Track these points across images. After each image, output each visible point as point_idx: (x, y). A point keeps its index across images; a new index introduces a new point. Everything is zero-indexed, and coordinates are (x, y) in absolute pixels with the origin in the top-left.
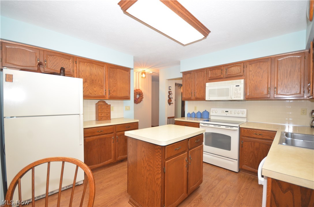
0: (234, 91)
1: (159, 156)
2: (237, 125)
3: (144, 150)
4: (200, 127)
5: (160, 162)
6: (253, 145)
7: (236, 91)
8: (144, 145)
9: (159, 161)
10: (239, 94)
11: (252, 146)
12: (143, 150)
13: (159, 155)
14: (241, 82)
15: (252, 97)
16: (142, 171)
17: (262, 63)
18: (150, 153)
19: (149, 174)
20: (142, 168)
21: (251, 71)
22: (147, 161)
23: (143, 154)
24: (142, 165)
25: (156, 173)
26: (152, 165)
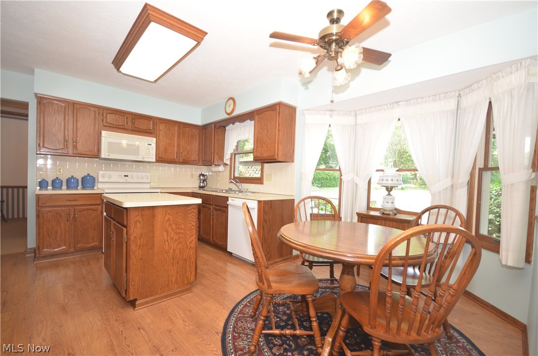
0: (146, 150)
1: (193, 217)
3: (169, 219)
7: (148, 151)
8: (169, 212)
9: (193, 222)
10: (151, 155)
12: (167, 218)
13: (193, 215)
14: (153, 141)
15: (162, 159)
16: (164, 247)
17: (171, 126)
18: (180, 218)
19: (177, 244)
20: (165, 243)
21: (161, 131)
22: (173, 230)
23: (168, 223)
24: (166, 238)
25: (188, 237)
26: (182, 231)
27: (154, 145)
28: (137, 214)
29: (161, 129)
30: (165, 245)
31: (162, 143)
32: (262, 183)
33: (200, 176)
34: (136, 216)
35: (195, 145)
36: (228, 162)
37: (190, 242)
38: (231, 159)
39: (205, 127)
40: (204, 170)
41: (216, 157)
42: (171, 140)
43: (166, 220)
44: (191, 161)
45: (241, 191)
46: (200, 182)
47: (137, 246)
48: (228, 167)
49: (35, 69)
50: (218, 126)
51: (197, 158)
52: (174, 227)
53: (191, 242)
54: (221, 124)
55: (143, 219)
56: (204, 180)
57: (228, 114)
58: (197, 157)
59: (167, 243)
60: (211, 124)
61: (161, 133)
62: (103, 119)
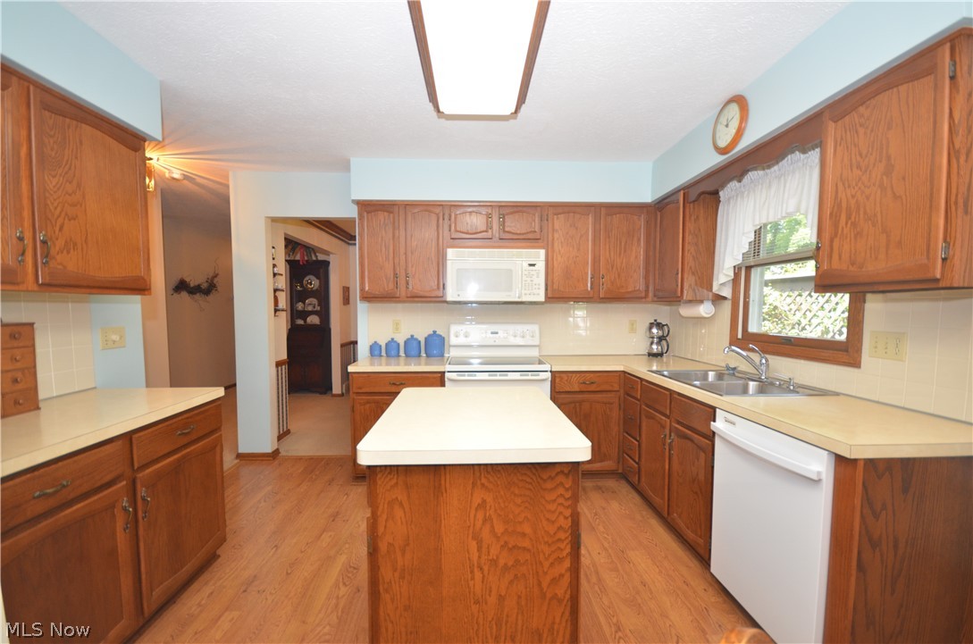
0: (524, 278)
1: (561, 500)
2: (547, 367)
3: (484, 501)
4: (447, 383)
5: (566, 518)
6: (578, 410)
7: (529, 279)
8: (483, 481)
9: (561, 518)
10: (537, 287)
11: (576, 412)
12: (477, 500)
14: (540, 255)
15: (560, 294)
16: (471, 583)
17: (578, 216)
18: (519, 501)
19: (511, 582)
20: (472, 572)
21: (557, 231)
22: (498, 538)
23: (480, 515)
24: (475, 558)
25: (546, 564)
26: (526, 544)
27: (541, 266)
28: (395, 481)
29: (557, 226)
30: (473, 579)
31: (559, 258)
32: (855, 363)
33: (650, 328)
34: (392, 487)
35: (638, 253)
36: (727, 292)
37: (554, 579)
38: (736, 281)
39: (662, 205)
40: (663, 313)
41: (690, 280)
42: (579, 250)
43: (475, 505)
44: (628, 292)
45: (765, 387)
46: (652, 343)
47: (395, 570)
48: (727, 306)
49: (351, 159)
50: (693, 194)
51: (641, 286)
52: (499, 528)
53: (555, 581)
54: (702, 188)
55: (409, 497)
56: (661, 339)
57: (723, 151)
58: (642, 281)
59: (478, 575)
60: (675, 192)
61: (556, 236)
62: (450, 226)
